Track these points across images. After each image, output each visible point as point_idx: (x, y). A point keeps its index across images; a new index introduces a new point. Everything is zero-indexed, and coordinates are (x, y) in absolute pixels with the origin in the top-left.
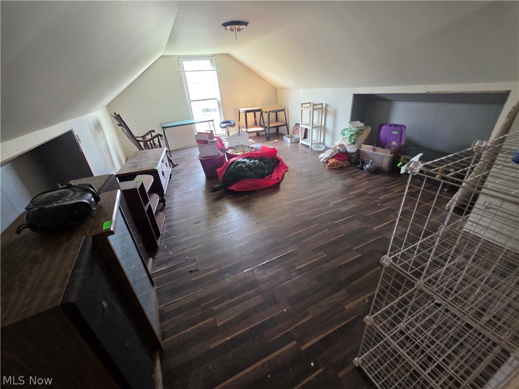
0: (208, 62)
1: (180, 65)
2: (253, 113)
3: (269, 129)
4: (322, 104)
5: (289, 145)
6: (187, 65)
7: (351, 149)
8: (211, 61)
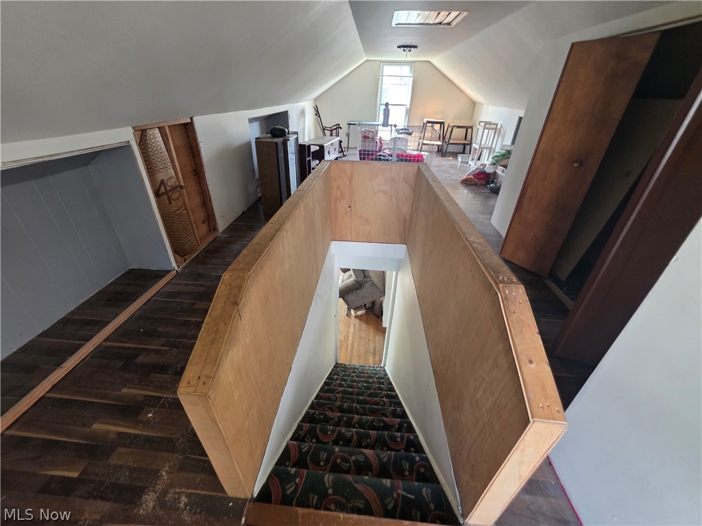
0: (408, 68)
1: (380, 69)
2: (439, 125)
3: (447, 145)
4: (497, 124)
5: (459, 164)
6: (388, 70)
7: (489, 170)
8: (411, 66)
